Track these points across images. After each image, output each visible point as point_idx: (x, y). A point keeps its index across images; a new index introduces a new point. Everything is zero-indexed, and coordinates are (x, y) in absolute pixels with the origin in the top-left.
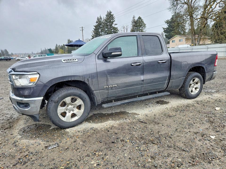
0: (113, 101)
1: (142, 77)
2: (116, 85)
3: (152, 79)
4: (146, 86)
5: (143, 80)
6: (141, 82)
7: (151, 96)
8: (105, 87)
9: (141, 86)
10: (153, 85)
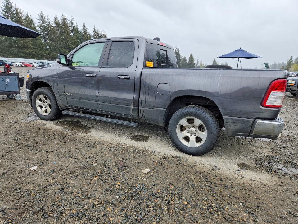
0: (81, 112)
1: (97, 93)
2: (71, 94)
3: (109, 97)
4: (103, 104)
5: (98, 96)
6: (96, 98)
7: (109, 120)
8: (63, 93)
9: (97, 102)
10: (112, 106)
